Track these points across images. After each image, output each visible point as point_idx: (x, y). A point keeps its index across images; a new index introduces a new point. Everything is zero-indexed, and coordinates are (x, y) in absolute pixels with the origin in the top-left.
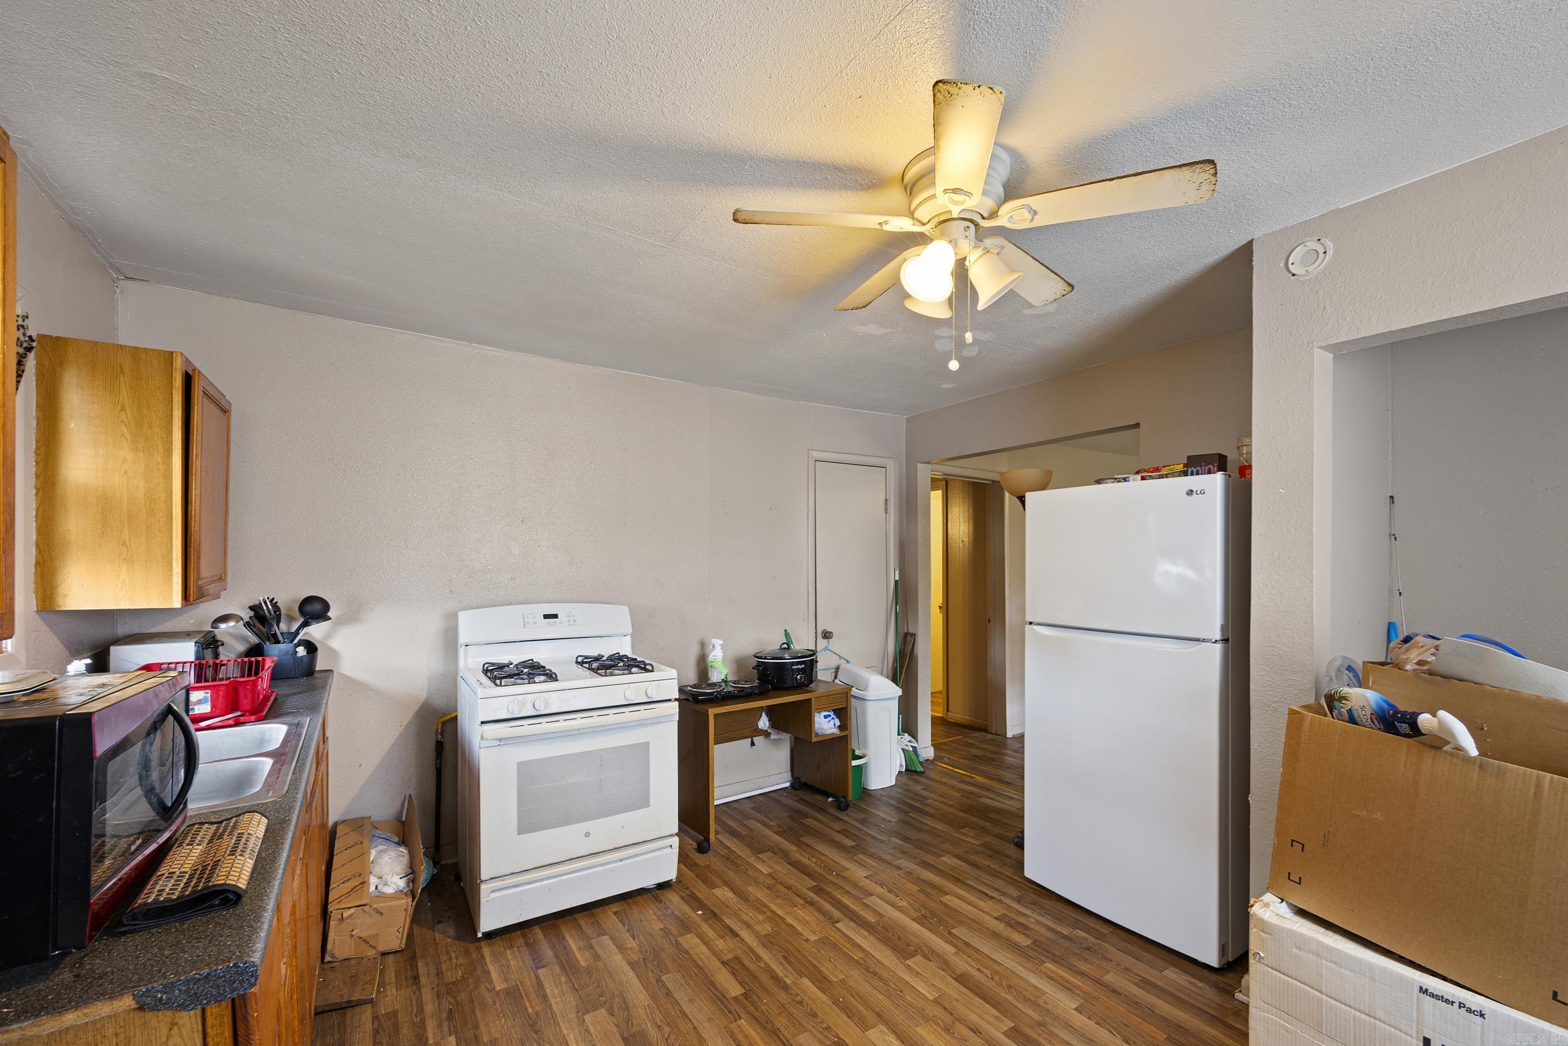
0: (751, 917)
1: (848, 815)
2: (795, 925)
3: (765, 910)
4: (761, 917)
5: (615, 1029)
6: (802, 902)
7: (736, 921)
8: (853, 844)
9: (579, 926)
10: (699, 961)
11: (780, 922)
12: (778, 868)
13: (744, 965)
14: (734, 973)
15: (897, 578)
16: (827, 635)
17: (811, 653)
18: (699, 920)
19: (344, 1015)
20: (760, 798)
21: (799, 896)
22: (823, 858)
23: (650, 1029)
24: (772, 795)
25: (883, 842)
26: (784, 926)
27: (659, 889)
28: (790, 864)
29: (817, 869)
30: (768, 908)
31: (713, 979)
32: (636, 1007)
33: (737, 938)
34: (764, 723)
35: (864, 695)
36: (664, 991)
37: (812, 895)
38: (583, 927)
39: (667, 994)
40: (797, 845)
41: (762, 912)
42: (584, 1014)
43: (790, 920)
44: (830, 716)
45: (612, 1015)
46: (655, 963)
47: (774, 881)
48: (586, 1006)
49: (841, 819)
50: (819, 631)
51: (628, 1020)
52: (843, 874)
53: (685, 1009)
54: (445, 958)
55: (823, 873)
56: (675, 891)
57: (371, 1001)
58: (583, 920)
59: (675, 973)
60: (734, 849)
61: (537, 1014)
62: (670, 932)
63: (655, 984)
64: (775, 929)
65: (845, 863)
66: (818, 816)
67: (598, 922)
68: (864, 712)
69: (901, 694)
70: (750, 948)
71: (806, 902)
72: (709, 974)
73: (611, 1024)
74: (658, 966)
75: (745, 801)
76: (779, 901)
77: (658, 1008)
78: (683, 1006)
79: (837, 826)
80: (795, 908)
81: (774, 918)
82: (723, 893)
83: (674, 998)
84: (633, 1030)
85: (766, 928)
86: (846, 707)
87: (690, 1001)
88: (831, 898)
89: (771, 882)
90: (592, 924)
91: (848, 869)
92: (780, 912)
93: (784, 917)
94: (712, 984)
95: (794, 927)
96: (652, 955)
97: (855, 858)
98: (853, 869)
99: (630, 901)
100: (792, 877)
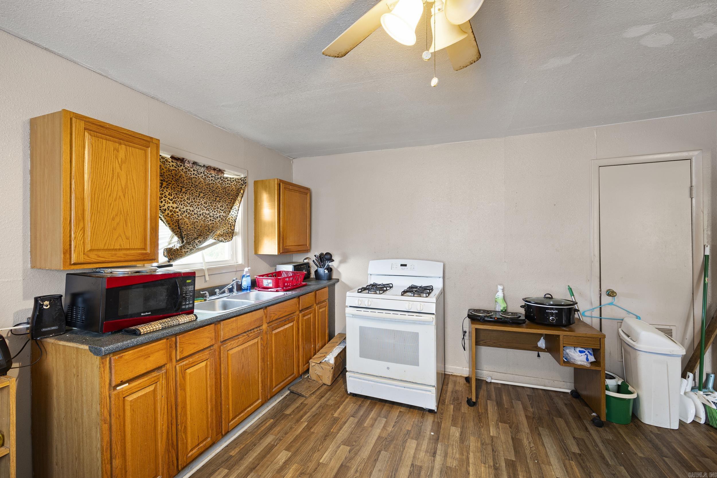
0: (453, 452)
1: (598, 431)
2: (471, 473)
3: (465, 454)
4: (457, 456)
5: (344, 458)
6: (492, 464)
7: (443, 449)
8: (577, 451)
9: (383, 409)
10: (403, 456)
11: (465, 466)
12: (502, 436)
13: (420, 474)
14: (411, 473)
15: (708, 253)
16: (611, 294)
17: (572, 303)
18: (428, 436)
19: (298, 397)
20: (541, 392)
21: (494, 459)
22: (541, 447)
23: (353, 469)
24: (551, 393)
25: (607, 464)
26: (464, 469)
27: (428, 412)
28: (512, 438)
29: (528, 452)
30: (468, 453)
31: (399, 469)
32: (360, 456)
33: (432, 458)
34: (542, 344)
35: (634, 345)
36: (376, 458)
37: (503, 464)
38: (383, 410)
39: (375, 460)
40: (531, 431)
41: (462, 454)
42: (342, 444)
43: (471, 469)
44: (585, 352)
45: (349, 452)
46: (387, 443)
47: (490, 442)
48: (346, 442)
49: (588, 431)
50: (604, 290)
51: (352, 459)
52: (543, 466)
53: (374, 471)
54: (336, 395)
55: (528, 456)
56: (434, 417)
57: (306, 397)
58: (386, 407)
59: (389, 453)
60: (489, 412)
61: (333, 432)
62: (409, 434)
63: (377, 452)
64: (457, 468)
65: (554, 460)
66: (571, 419)
67: (390, 411)
68: (635, 358)
69: (684, 353)
70: (433, 468)
71: (494, 465)
72: (400, 465)
73: (345, 456)
74: (386, 445)
75: (529, 390)
76: (479, 454)
77: (365, 463)
78: (374, 470)
79: (578, 434)
80: (483, 465)
81: (465, 462)
82: (455, 432)
83: (376, 464)
84: (348, 464)
85: (452, 463)
86: (600, 349)
87: (379, 470)
88: (514, 474)
89: (488, 441)
90: (387, 411)
91: (549, 464)
92: (471, 461)
93: (471, 465)
94: (397, 470)
95: (469, 474)
96: (391, 439)
97: (567, 462)
98: (554, 467)
99: (412, 410)
100: (504, 446)
